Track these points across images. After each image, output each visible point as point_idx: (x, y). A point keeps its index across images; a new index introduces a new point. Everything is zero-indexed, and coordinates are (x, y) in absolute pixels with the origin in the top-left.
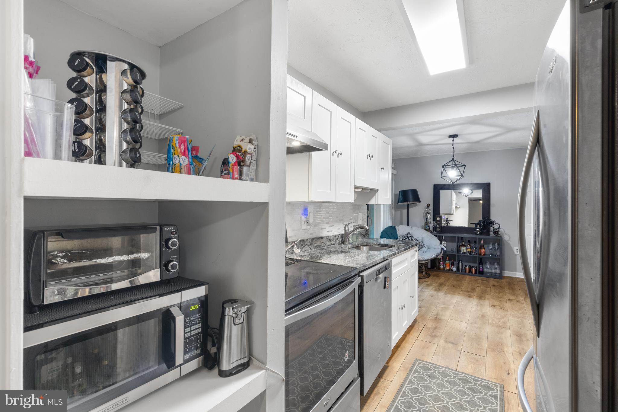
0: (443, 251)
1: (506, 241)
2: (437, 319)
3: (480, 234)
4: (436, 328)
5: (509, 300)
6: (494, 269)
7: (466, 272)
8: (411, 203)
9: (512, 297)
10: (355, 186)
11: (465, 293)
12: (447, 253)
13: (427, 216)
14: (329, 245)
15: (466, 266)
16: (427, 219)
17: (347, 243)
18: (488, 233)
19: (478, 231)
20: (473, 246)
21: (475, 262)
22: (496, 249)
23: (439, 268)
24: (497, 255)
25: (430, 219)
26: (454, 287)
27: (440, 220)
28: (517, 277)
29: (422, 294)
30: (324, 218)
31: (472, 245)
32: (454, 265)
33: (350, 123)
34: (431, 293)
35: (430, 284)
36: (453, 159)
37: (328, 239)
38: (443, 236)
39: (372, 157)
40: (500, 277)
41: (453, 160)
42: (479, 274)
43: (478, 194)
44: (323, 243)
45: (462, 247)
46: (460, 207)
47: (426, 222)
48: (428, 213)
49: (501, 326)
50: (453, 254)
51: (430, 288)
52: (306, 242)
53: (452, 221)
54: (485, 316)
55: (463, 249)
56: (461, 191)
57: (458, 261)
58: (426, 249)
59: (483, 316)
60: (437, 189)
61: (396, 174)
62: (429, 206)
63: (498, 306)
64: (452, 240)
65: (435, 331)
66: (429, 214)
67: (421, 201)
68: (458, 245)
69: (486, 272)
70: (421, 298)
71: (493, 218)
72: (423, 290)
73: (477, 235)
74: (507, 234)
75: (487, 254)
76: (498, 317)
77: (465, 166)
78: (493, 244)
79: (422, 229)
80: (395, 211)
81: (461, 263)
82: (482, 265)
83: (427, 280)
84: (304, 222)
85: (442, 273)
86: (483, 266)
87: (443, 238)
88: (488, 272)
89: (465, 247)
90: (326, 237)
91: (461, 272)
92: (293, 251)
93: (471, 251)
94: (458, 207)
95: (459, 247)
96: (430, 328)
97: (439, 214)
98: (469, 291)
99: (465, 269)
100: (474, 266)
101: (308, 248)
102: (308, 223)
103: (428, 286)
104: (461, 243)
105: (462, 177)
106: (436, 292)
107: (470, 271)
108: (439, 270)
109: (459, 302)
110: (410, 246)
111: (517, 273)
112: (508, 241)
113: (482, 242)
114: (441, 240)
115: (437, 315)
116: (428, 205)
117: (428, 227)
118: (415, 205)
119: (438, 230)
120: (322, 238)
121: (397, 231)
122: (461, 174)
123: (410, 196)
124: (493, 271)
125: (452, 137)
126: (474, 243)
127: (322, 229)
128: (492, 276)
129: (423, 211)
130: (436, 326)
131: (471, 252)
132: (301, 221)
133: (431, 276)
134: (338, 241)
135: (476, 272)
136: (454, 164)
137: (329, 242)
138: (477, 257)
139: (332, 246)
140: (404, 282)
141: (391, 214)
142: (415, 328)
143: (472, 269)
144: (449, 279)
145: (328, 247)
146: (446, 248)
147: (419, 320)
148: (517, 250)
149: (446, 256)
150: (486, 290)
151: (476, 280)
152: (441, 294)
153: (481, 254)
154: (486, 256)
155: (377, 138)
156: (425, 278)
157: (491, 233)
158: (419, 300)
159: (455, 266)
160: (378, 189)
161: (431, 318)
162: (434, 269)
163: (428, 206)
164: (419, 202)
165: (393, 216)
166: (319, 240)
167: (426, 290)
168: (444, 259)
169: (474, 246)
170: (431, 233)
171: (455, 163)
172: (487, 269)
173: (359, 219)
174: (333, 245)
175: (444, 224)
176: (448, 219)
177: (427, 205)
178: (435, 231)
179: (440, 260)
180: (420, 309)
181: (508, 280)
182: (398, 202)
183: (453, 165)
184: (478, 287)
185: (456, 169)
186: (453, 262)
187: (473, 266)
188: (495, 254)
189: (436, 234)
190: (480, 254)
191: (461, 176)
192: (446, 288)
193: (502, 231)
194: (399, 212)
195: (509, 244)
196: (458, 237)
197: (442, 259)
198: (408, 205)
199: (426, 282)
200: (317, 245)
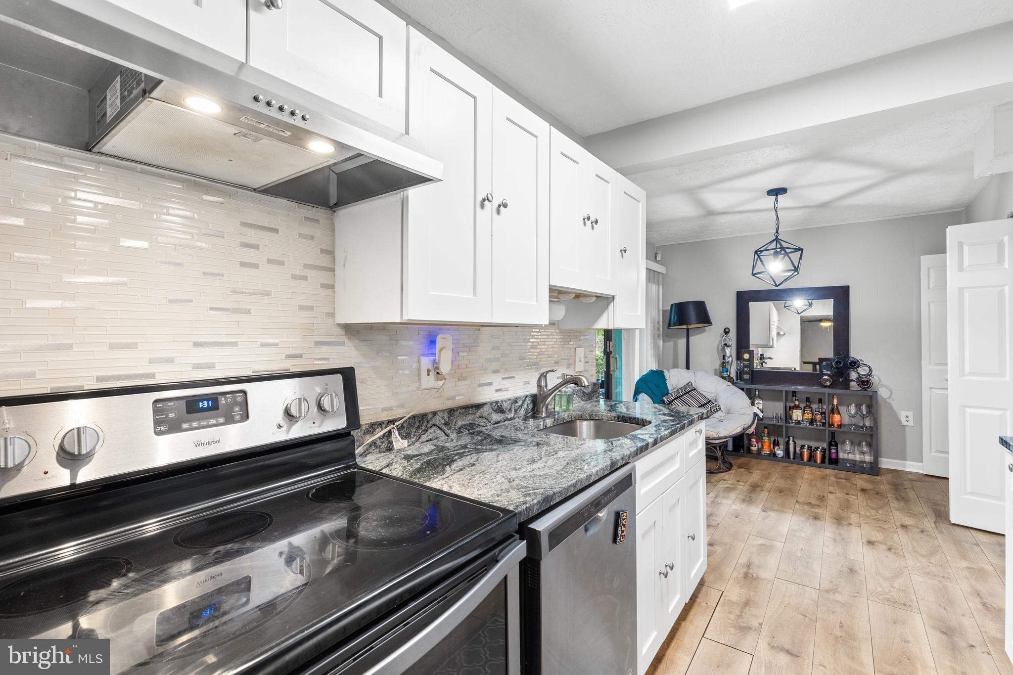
0: (756, 419)
1: (885, 400)
2: (749, 578)
3: (831, 386)
4: (747, 604)
5: (903, 526)
6: (860, 454)
7: (802, 459)
8: (693, 326)
9: (908, 521)
10: (550, 285)
11: (806, 508)
12: (765, 422)
13: (725, 352)
14: (498, 420)
15: (803, 447)
16: (724, 357)
17: (544, 415)
18: (846, 385)
19: (827, 380)
20: (817, 410)
21: (823, 440)
22: (864, 415)
23: (749, 451)
24: (866, 428)
25: (731, 356)
26: (781, 494)
27: (750, 358)
28: (907, 470)
29: (715, 510)
30: (487, 360)
31: (814, 406)
32: (778, 445)
33: (536, 137)
34: (734, 507)
35: (732, 486)
36: (777, 237)
37: (496, 407)
38: (756, 389)
39: (596, 222)
40: (873, 469)
41: (777, 240)
42: (829, 464)
43: (825, 308)
44: (482, 417)
45: (794, 411)
46: (784, 334)
47: (723, 363)
48: (725, 345)
49: (897, 600)
50: (777, 423)
51: (733, 495)
52: (431, 419)
53: (770, 358)
54: (855, 571)
55: (797, 415)
56: (788, 303)
57: (786, 437)
58: (724, 414)
59: (852, 571)
60: (744, 300)
61: (664, 273)
62: (729, 332)
63: (880, 543)
64: (774, 396)
65: (745, 613)
66: (728, 346)
67: (712, 323)
68: (786, 407)
69: (844, 459)
70: (714, 520)
71: (855, 353)
72: (719, 500)
73: (825, 387)
74: (885, 386)
75: (845, 425)
76: (887, 574)
77: (802, 250)
78: (859, 407)
79: (715, 375)
80: (664, 342)
81: (793, 441)
82: (836, 445)
83: (725, 475)
84: (429, 371)
85: (755, 460)
86: (837, 448)
87: (755, 394)
88: (848, 460)
89: (800, 411)
90: (491, 403)
91: (793, 458)
92: (391, 443)
93: (812, 419)
94: (782, 333)
95: (788, 410)
96: (733, 603)
97: (748, 347)
98: (813, 503)
99: (802, 453)
100: (819, 448)
101: (439, 432)
102: (438, 373)
103: (728, 490)
104: (792, 402)
105: (796, 273)
106: (744, 506)
107: (812, 457)
108: (750, 455)
109: (795, 531)
110: (686, 422)
111: (908, 463)
112: (888, 400)
113: (835, 402)
114: (752, 396)
115: (749, 566)
116: (727, 330)
117: (727, 372)
118: (701, 330)
119: (746, 377)
120: (478, 406)
121: (666, 380)
122: (794, 267)
123: (692, 314)
124: (858, 457)
125: (775, 193)
126: (819, 403)
127: (480, 385)
128: (857, 468)
129: (717, 342)
130: (748, 597)
131: (812, 421)
132: (419, 370)
133: (733, 467)
134: (522, 412)
135: (823, 461)
136: (779, 246)
137: (499, 414)
138: (825, 430)
139: (506, 422)
140: (672, 509)
141: (656, 347)
142: (700, 602)
143: (816, 454)
144: (770, 474)
145: (496, 425)
146: (762, 412)
147: (709, 579)
148: (907, 417)
149: (763, 427)
150: (848, 501)
151: (824, 478)
152: (755, 511)
153: (833, 425)
154: (843, 429)
155: (608, 182)
156: (722, 472)
157: (854, 385)
158: (709, 526)
159: (782, 447)
160: (613, 297)
161: (735, 574)
162: (739, 452)
163: (726, 332)
164: (709, 325)
165: (659, 351)
166: (471, 412)
167: (725, 501)
168: (758, 435)
169: (818, 408)
170: (733, 383)
171: (780, 244)
172: (845, 452)
173: (577, 360)
174: (511, 419)
175: (756, 364)
176: (763, 355)
177: (725, 329)
178: (741, 380)
179: (750, 436)
180: (711, 548)
181: (889, 477)
182: (669, 325)
183: (777, 248)
184: (831, 493)
185: (785, 256)
186: (777, 440)
187: (817, 448)
188: (861, 424)
189: (742, 386)
190: (831, 425)
191: (793, 270)
192: (764, 495)
193: (874, 380)
194: (670, 344)
195: (890, 406)
196: (787, 392)
197: (756, 432)
198: (688, 330)
199: (724, 480)
200: (463, 423)
